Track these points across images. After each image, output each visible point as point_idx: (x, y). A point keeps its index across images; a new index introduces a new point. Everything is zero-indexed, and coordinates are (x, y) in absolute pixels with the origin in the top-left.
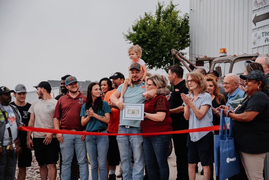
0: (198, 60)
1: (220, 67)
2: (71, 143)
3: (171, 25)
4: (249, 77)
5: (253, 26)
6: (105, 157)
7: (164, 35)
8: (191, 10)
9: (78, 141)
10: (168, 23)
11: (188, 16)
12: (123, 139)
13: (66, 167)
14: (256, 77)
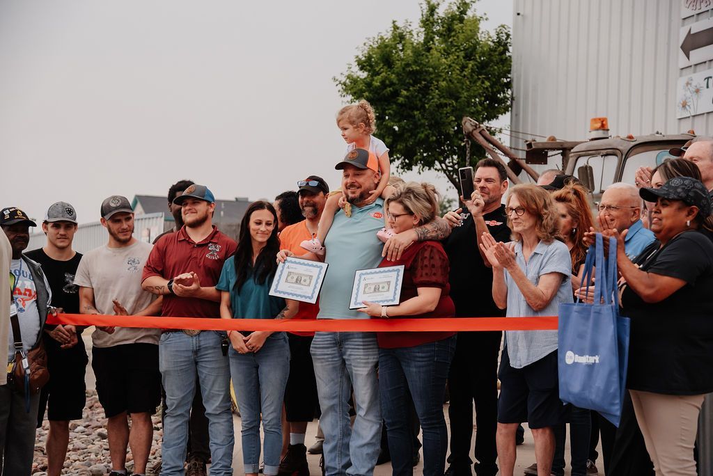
0: (533, 147)
1: (591, 168)
2: (189, 361)
3: (462, 54)
4: (664, 194)
5: (682, 60)
6: (279, 398)
7: (443, 81)
8: (518, 14)
9: (207, 354)
10: (453, 50)
11: (506, 31)
12: (326, 351)
13: (174, 421)
14: (683, 195)
